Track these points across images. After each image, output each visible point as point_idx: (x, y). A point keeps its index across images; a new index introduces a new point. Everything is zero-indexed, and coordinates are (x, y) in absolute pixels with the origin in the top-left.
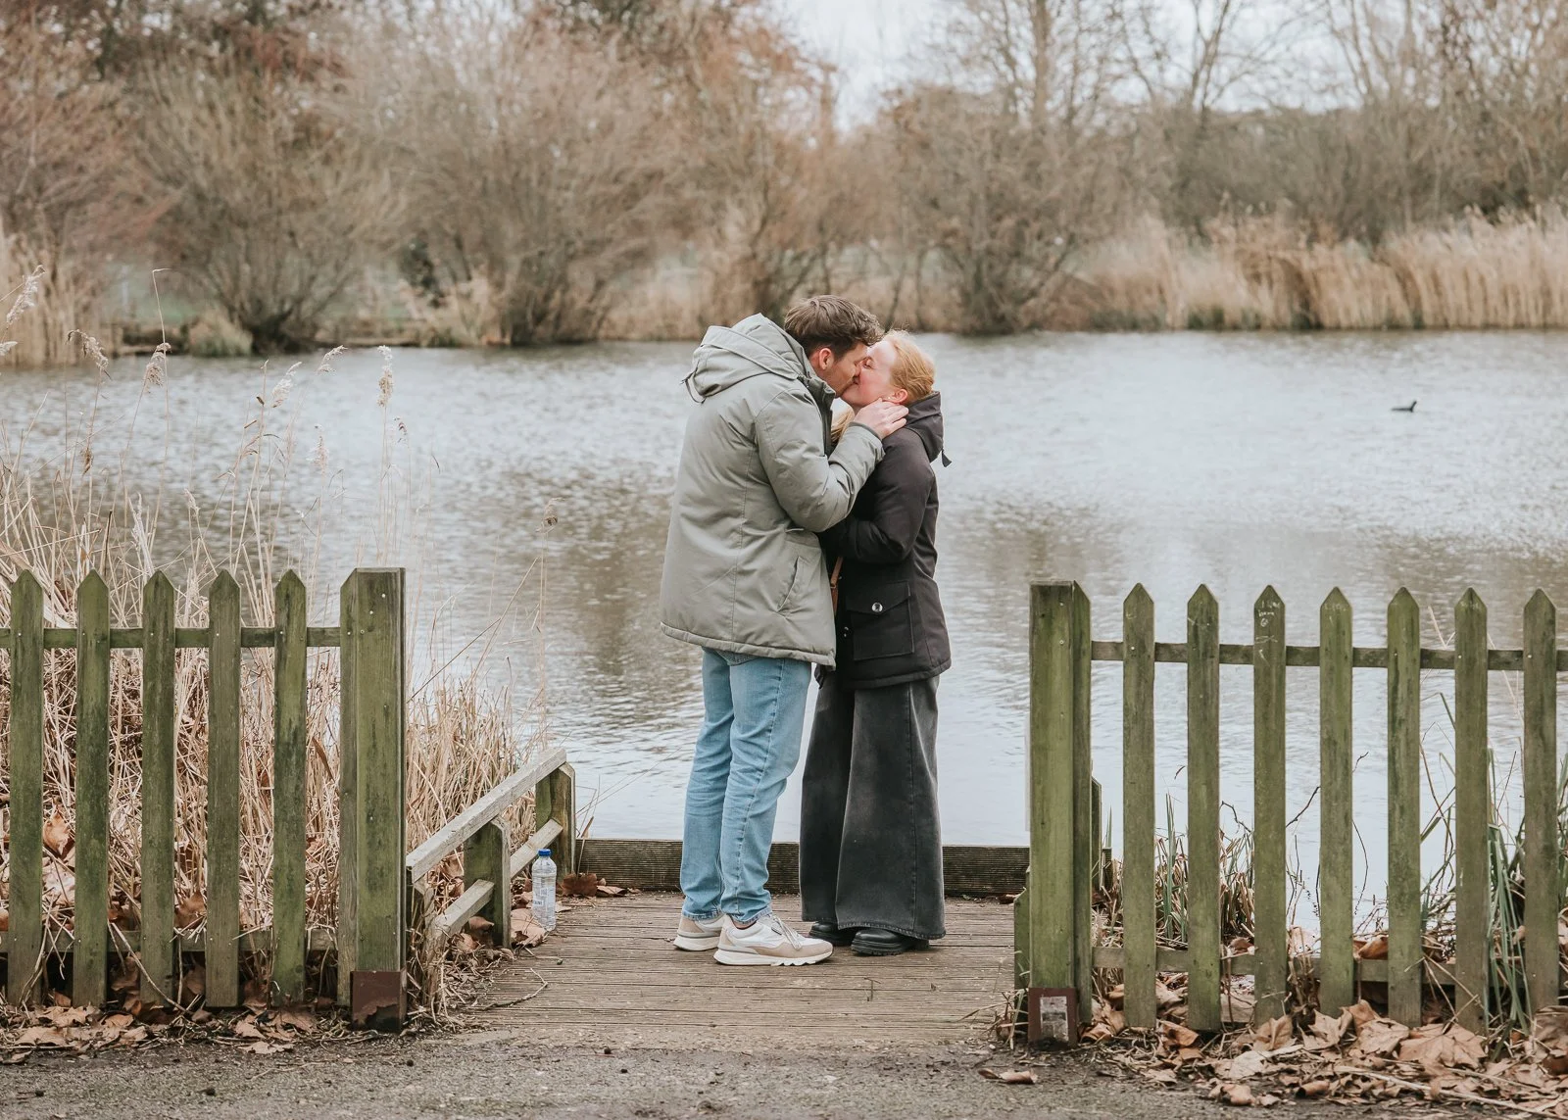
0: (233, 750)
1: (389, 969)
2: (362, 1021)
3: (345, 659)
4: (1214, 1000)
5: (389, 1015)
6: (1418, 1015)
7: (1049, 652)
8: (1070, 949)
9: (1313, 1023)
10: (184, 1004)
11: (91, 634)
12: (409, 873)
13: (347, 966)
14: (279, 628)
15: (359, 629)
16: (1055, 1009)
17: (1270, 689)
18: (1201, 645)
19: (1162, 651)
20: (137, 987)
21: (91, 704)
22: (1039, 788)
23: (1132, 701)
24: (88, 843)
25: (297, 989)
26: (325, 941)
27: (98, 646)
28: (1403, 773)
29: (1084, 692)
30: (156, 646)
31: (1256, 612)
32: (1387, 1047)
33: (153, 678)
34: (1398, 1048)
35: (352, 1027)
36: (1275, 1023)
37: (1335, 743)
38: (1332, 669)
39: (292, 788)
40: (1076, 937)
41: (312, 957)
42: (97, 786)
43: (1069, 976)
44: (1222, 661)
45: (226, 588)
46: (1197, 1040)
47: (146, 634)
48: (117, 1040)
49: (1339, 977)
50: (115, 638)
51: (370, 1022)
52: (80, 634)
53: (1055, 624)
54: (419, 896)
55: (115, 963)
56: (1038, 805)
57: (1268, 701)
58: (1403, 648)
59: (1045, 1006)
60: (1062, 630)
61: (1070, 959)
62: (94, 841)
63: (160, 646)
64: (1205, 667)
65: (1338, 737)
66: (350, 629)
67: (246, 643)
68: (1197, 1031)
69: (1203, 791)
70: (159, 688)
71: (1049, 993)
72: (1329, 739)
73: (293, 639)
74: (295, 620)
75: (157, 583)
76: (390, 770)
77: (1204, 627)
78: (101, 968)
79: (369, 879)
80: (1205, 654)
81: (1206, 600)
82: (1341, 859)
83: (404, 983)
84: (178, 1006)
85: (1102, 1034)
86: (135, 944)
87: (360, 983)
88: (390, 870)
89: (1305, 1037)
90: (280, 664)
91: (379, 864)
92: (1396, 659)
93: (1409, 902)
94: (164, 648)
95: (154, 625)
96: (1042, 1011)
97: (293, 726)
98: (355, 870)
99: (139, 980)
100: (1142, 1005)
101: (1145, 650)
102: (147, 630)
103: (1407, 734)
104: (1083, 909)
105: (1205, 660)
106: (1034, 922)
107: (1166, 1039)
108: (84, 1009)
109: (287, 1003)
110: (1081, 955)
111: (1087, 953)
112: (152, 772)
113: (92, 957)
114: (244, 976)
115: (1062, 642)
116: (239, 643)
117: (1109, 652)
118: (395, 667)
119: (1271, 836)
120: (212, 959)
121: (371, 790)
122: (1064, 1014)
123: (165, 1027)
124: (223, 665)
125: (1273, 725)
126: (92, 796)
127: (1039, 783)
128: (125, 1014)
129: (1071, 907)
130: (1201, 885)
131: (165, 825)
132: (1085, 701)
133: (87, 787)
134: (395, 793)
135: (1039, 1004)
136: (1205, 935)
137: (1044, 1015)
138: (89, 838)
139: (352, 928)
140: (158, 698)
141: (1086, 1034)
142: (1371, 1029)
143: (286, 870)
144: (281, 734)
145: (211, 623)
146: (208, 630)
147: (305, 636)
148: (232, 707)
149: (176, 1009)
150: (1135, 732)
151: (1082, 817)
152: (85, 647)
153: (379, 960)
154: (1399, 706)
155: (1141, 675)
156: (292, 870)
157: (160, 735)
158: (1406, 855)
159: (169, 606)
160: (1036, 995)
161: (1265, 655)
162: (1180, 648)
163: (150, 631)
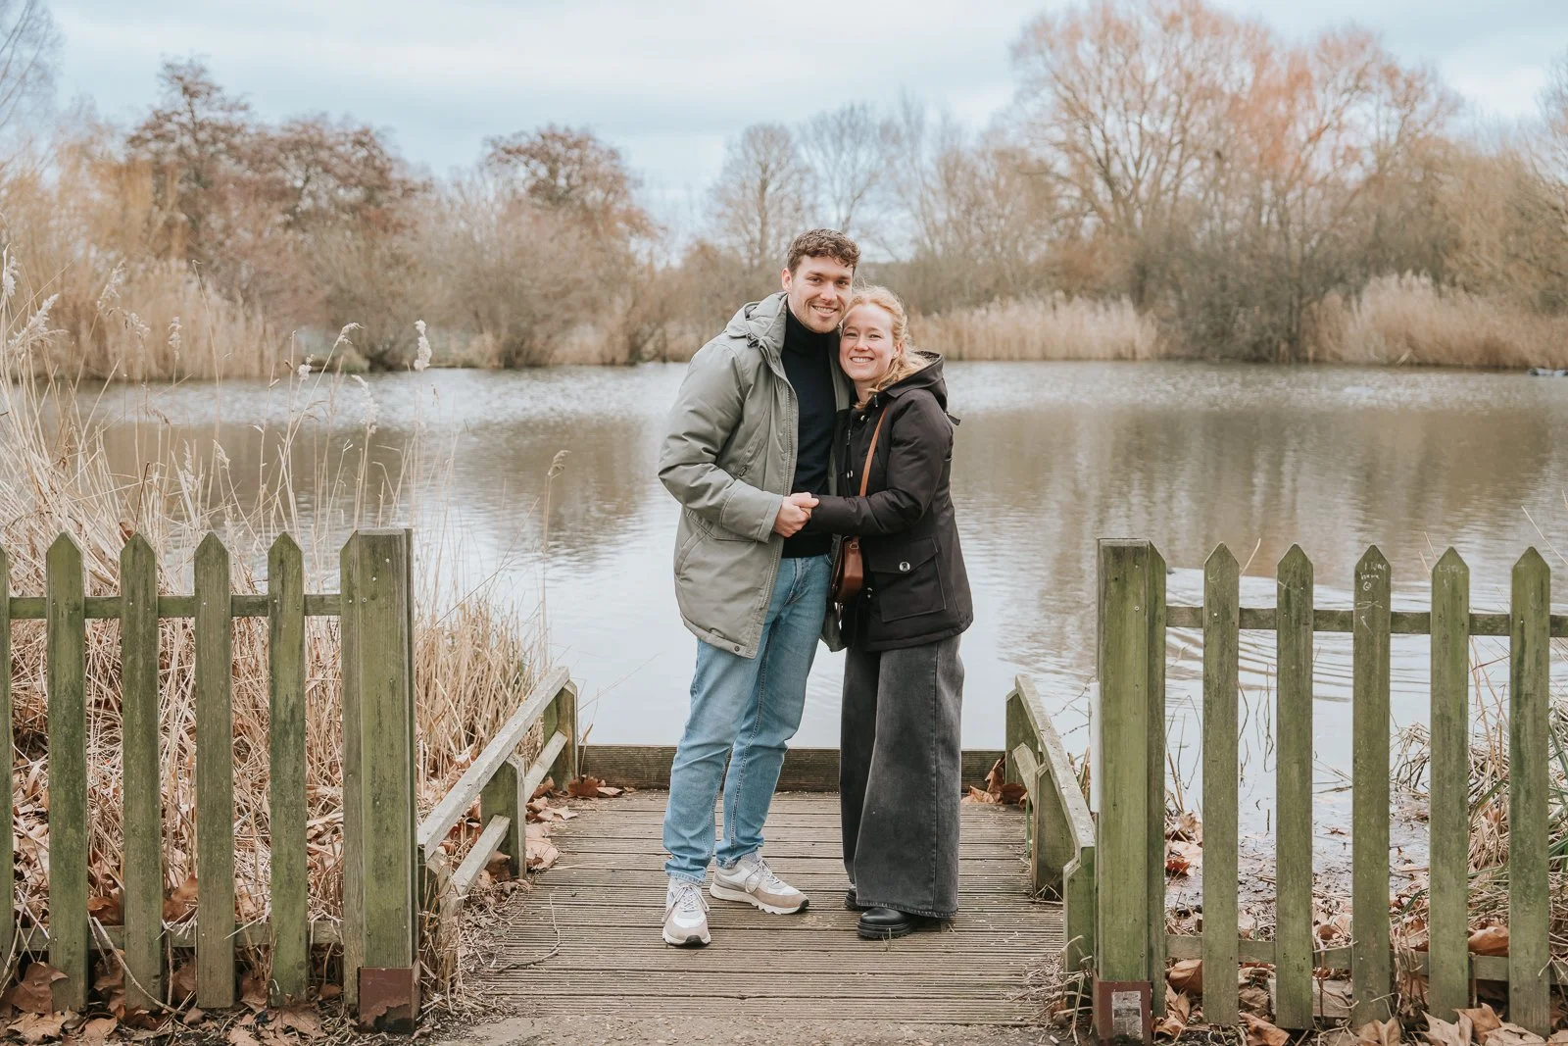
0: (224, 731)
1: (399, 965)
2: (370, 1022)
3: (346, 629)
4: (1307, 997)
5: (399, 1016)
7: (1123, 620)
8: (1144, 941)
9: (1427, 1028)
10: (176, 1003)
11: (62, 604)
12: (421, 851)
13: (353, 961)
14: (272, 596)
15: (360, 597)
16: (1128, 1004)
17: (1373, 658)
18: (1294, 614)
19: (1246, 616)
20: (122, 987)
21: (65, 680)
22: (1110, 765)
23: (1214, 672)
24: (64, 834)
26: (329, 933)
27: (70, 617)
28: (1529, 752)
29: (1159, 661)
30: (136, 617)
31: (1357, 575)
33: (134, 652)
35: (361, 1029)
36: (1384, 1028)
37: (1449, 719)
38: (1446, 638)
39: (289, 770)
40: (1149, 925)
41: (315, 949)
42: (72, 771)
43: (1144, 968)
44: (1316, 629)
45: (213, 552)
46: (1288, 1041)
47: (124, 603)
49: (1451, 975)
50: (89, 607)
51: (380, 1024)
52: (49, 605)
53: (1129, 588)
54: (432, 876)
55: (97, 962)
56: (1109, 785)
57: (1371, 672)
58: (1530, 614)
59: (1117, 1001)
60: (1137, 595)
61: (1144, 952)
62: (70, 831)
63: (141, 617)
64: (1298, 634)
65: (1453, 713)
66: (352, 597)
67: (236, 611)
68: (1288, 1031)
69: (1295, 771)
70: (141, 663)
71: (1121, 987)
72: (1442, 715)
73: (289, 609)
74: (290, 586)
75: (135, 547)
76: (397, 751)
77: (1296, 592)
78: (80, 969)
79: (376, 870)
80: (1298, 620)
81: (1299, 561)
82: (1455, 847)
83: (416, 976)
84: (167, 1008)
85: (1176, 1028)
86: (118, 940)
87: (368, 981)
88: (399, 859)
89: (1419, 1044)
90: (275, 632)
91: (386, 852)
92: (1522, 626)
93: (1536, 896)
94: (146, 617)
95: (133, 593)
96: (1114, 1007)
97: (291, 702)
98: (361, 858)
99: (123, 979)
100: (1224, 1000)
101: (1229, 618)
102: (125, 599)
103: (1535, 710)
104: (1157, 896)
105: (1297, 628)
106: (1104, 912)
107: (1250, 1038)
108: (63, 1014)
109: (287, 1002)
110: (1154, 945)
111: (1161, 943)
112: (133, 754)
113: (70, 957)
114: (243, 966)
115: (1137, 608)
116: (229, 610)
117: (1187, 618)
118: (402, 639)
119: (1373, 821)
120: (205, 957)
121: (377, 772)
122: (1138, 1010)
123: (151, 1035)
124: (211, 637)
125: (1377, 701)
126: (67, 781)
127: (1111, 762)
128: (108, 1018)
129: (1145, 895)
130: (1291, 872)
131: (150, 812)
132: (1160, 671)
133: (61, 772)
134: (404, 775)
135: (1111, 1000)
136: (1296, 927)
137: (1116, 1011)
138: (65, 827)
139: (359, 921)
140: (139, 673)
141: (1159, 1029)
142: (1497, 1038)
143: (285, 859)
144: (277, 711)
145: (197, 590)
146: (193, 598)
147: (302, 604)
148: (222, 682)
149: (164, 1012)
150: (1218, 706)
151: (1156, 798)
152: (56, 617)
153: (389, 956)
154: (1525, 680)
155: (1224, 643)
156: (291, 859)
157: (142, 713)
158: (1533, 844)
159: (150, 573)
160: (1107, 989)
161: (1367, 621)
162: (1268, 613)
163: (129, 601)
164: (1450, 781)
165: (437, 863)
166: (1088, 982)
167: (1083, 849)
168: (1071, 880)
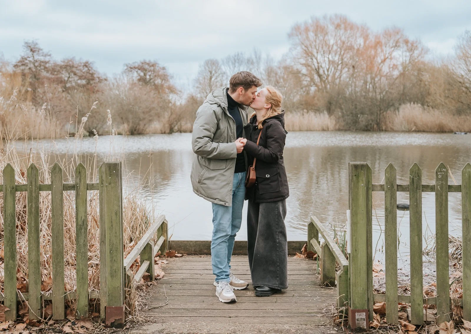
0: (61, 228)
1: (119, 306)
2: (109, 324)
3: (101, 194)
4: (421, 314)
5: (119, 322)
7: (358, 189)
8: (366, 295)
9: (463, 324)
10: (45, 319)
11: (8, 187)
12: (125, 268)
13: (103, 304)
14: (76, 184)
15: (105, 184)
16: (361, 317)
17: (442, 200)
18: (415, 187)
19: (399, 187)
20: (28, 313)
21: (9, 211)
22: (354, 238)
23: (388, 206)
24: (9, 262)
25: (86, 313)
26: (95, 295)
27: (11, 191)
29: (370, 203)
30: (32, 191)
31: (437, 173)
33: (32, 202)
35: (106, 327)
36: (448, 323)
37: (468, 220)
38: (467, 193)
39: (82, 241)
40: (368, 290)
41: (91, 300)
42: (12, 242)
43: (366, 305)
44: (423, 191)
45: (57, 169)
46: (416, 329)
47: (28, 186)
50: (18, 188)
51: (112, 325)
52: (4, 187)
53: (360, 178)
54: (128, 277)
55: (19, 304)
56: (354, 244)
57: (442, 205)
59: (358, 316)
60: (363, 180)
61: (366, 299)
62: (11, 261)
63: (34, 190)
64: (417, 193)
66: (102, 184)
67: (65, 189)
68: (415, 325)
69: (416, 239)
70: (34, 206)
71: (359, 311)
73: (82, 188)
74: (83, 180)
75: (32, 168)
76: (118, 234)
77: (416, 179)
78: (14, 307)
79: (111, 274)
80: (417, 188)
81: (417, 169)
82: (470, 263)
83: (124, 309)
84: (42, 320)
85: (377, 325)
86: (26, 297)
87: (108, 311)
88: (118, 270)
89: (461, 329)
90: (77, 196)
91: (114, 268)
94: (35, 191)
95: (31, 183)
96: (356, 318)
97: (83, 219)
98: (106, 270)
99: (28, 310)
100: (393, 315)
101: (393, 187)
102: (29, 185)
104: (370, 281)
105: (416, 190)
106: (353, 286)
107: (402, 328)
108: (9, 322)
109: (82, 318)
110: (369, 297)
111: (372, 296)
112: (31, 236)
113: (11, 303)
114: (67, 306)
115: (362, 185)
116: (62, 189)
117: (379, 188)
118: (119, 197)
119: (443, 255)
120: (55, 303)
121: (111, 242)
122: (364, 319)
123: (38, 328)
124: (57, 197)
125: (444, 214)
126: (10, 245)
127: (354, 236)
128: (23, 323)
129: (366, 280)
130: (416, 272)
131: (37, 255)
132: (370, 206)
133: (8, 242)
134: (120, 242)
135: (355, 315)
136: (417, 291)
137: (357, 319)
138: (9, 260)
139: (105, 291)
140: (33, 209)
141: (371, 325)
143: (81, 270)
144: (78, 222)
145: (52, 182)
146: (51, 185)
147: (86, 186)
148: (60, 212)
149: (42, 321)
151: (369, 248)
152: (6, 191)
153: (115, 302)
155: (391, 196)
156: (83, 270)
157: (34, 222)
159: (37, 175)
160: (354, 312)
161: (440, 188)
162: (406, 186)
163: (30, 185)
165: (129, 273)
166: (347, 310)
167: (344, 266)
168: (340, 277)
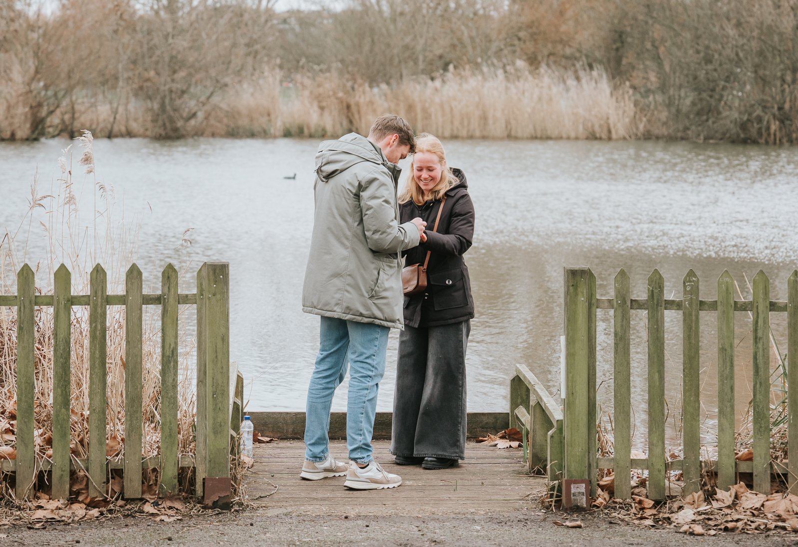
0: (139, 360)
1: (224, 476)
2: (210, 504)
3: (199, 311)
4: (662, 484)
5: (224, 501)
6: (769, 489)
7: (576, 305)
8: (586, 459)
9: (716, 494)
10: (112, 497)
11: (61, 298)
13: (201, 475)
14: (163, 294)
15: (207, 295)
16: (579, 490)
17: (692, 322)
18: (655, 302)
19: (634, 303)
20: (86, 488)
21: (61, 336)
22: (571, 375)
23: (619, 330)
24: (60, 411)
26: (187, 463)
27: (65, 304)
28: (761, 365)
29: (593, 325)
30: (97, 305)
31: (684, 283)
32: (758, 505)
33: (96, 322)
34: (763, 505)
35: (205, 507)
36: (696, 495)
37: (726, 350)
38: (724, 312)
39: (171, 380)
40: (589, 452)
41: (182, 471)
42: (64, 380)
43: (586, 473)
44: (666, 309)
45: (135, 273)
46: (654, 505)
47: (91, 298)
48: (84, 516)
49: (727, 470)
50: (73, 300)
51: (215, 505)
52: (56, 299)
53: (579, 289)
55: (74, 475)
56: (570, 384)
57: (691, 328)
58: (761, 301)
59: (574, 489)
60: (583, 293)
61: (587, 465)
62: (63, 410)
63: (99, 304)
64: (657, 311)
65: (727, 347)
66: (202, 295)
67: (145, 302)
68: (654, 500)
69: (656, 376)
70: (99, 327)
71: (576, 482)
72: (723, 348)
73: (171, 301)
74: (172, 290)
75: (97, 271)
76: (225, 370)
77: (657, 291)
78: (67, 478)
79: (214, 429)
80: (657, 305)
81: (658, 276)
82: (729, 409)
84: (109, 498)
85: (602, 503)
86: (86, 465)
87: (208, 484)
88: (225, 423)
89: (712, 502)
90: (164, 313)
91: (219, 420)
92: (757, 306)
93: (764, 431)
94: (102, 305)
95: (96, 293)
96: (572, 492)
97: (172, 347)
98: (206, 424)
99: (88, 484)
100: (624, 487)
101: (626, 303)
102: (92, 296)
103: (763, 345)
104: (593, 438)
105: (657, 308)
106: (568, 445)
107: (636, 505)
108: (59, 501)
109: (169, 495)
110: (591, 462)
111: (595, 461)
112: (95, 372)
115: (583, 299)
116: (141, 302)
117: (606, 304)
118: (227, 315)
119: (692, 399)
120: (128, 473)
121: (215, 381)
122: (583, 493)
124: (134, 314)
125: (693, 341)
126: (62, 385)
127: (570, 373)
128: (81, 503)
129: (587, 437)
130: (655, 425)
131: (102, 401)
132: (594, 330)
133: (59, 381)
134: (228, 382)
135: (571, 488)
136: (658, 451)
137: (573, 494)
138: (61, 408)
139: (204, 456)
140: (98, 332)
141: (593, 503)
142: (746, 496)
143: (168, 424)
144: (165, 351)
145: (127, 292)
146: (125, 296)
147: (177, 298)
148: (138, 337)
149: (108, 500)
150: (620, 346)
151: (592, 390)
152: (58, 305)
153: (219, 471)
154: (758, 331)
155: (623, 316)
156: (171, 424)
157: (100, 352)
158: (763, 407)
159: (104, 283)
160: (569, 483)
161: (689, 305)
162: (644, 302)
163: (94, 297)
164: (726, 379)
166: (560, 486)
167: (558, 421)
168: (552, 437)
